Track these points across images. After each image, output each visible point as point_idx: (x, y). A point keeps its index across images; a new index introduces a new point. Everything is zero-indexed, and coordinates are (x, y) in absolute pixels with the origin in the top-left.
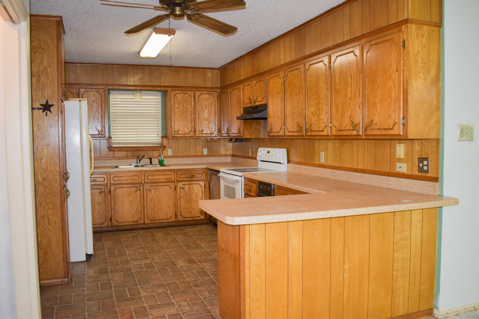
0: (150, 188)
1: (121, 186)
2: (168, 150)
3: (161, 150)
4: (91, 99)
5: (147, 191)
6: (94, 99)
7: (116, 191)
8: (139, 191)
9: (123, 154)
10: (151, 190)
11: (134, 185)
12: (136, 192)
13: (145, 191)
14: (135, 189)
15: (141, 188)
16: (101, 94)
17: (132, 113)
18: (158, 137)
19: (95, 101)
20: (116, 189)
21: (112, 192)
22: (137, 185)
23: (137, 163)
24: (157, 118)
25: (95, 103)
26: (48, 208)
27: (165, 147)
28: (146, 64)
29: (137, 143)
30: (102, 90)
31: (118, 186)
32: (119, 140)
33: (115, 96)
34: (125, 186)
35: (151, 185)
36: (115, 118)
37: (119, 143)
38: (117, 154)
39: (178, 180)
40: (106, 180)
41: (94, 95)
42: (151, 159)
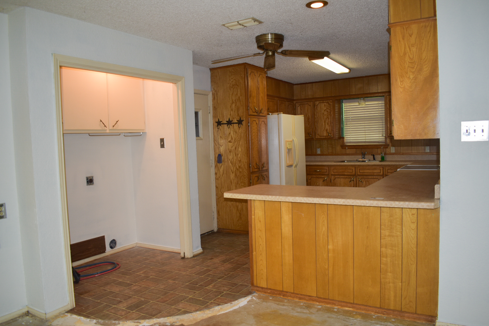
0: (361, 180)
1: (338, 177)
2: (390, 148)
3: (382, 147)
4: (323, 108)
5: (360, 182)
6: (325, 108)
7: (335, 180)
8: (353, 181)
9: (353, 151)
10: (362, 181)
11: (349, 177)
12: (350, 183)
13: (358, 182)
14: (349, 180)
15: (355, 180)
16: (330, 104)
17: (361, 117)
18: (383, 136)
19: (326, 110)
20: (335, 179)
21: (332, 181)
22: (351, 177)
23: (362, 159)
24: (382, 120)
25: (326, 111)
26: (241, 185)
27: (388, 145)
28: (364, 76)
29: (365, 142)
30: (330, 101)
31: (336, 177)
32: (350, 140)
33: (347, 104)
34: (341, 177)
35: (362, 177)
36: (347, 122)
37: (350, 142)
38: (348, 151)
39: (386, 174)
40: (328, 172)
41: (325, 105)
42: (374, 156)
